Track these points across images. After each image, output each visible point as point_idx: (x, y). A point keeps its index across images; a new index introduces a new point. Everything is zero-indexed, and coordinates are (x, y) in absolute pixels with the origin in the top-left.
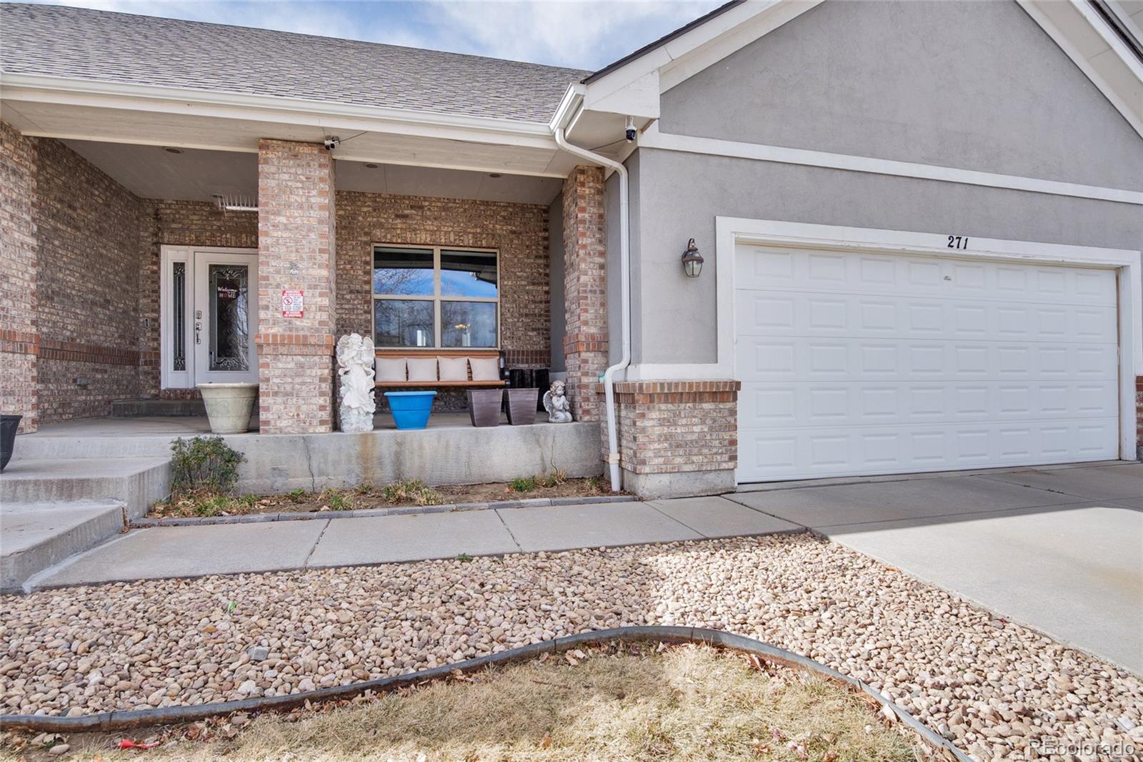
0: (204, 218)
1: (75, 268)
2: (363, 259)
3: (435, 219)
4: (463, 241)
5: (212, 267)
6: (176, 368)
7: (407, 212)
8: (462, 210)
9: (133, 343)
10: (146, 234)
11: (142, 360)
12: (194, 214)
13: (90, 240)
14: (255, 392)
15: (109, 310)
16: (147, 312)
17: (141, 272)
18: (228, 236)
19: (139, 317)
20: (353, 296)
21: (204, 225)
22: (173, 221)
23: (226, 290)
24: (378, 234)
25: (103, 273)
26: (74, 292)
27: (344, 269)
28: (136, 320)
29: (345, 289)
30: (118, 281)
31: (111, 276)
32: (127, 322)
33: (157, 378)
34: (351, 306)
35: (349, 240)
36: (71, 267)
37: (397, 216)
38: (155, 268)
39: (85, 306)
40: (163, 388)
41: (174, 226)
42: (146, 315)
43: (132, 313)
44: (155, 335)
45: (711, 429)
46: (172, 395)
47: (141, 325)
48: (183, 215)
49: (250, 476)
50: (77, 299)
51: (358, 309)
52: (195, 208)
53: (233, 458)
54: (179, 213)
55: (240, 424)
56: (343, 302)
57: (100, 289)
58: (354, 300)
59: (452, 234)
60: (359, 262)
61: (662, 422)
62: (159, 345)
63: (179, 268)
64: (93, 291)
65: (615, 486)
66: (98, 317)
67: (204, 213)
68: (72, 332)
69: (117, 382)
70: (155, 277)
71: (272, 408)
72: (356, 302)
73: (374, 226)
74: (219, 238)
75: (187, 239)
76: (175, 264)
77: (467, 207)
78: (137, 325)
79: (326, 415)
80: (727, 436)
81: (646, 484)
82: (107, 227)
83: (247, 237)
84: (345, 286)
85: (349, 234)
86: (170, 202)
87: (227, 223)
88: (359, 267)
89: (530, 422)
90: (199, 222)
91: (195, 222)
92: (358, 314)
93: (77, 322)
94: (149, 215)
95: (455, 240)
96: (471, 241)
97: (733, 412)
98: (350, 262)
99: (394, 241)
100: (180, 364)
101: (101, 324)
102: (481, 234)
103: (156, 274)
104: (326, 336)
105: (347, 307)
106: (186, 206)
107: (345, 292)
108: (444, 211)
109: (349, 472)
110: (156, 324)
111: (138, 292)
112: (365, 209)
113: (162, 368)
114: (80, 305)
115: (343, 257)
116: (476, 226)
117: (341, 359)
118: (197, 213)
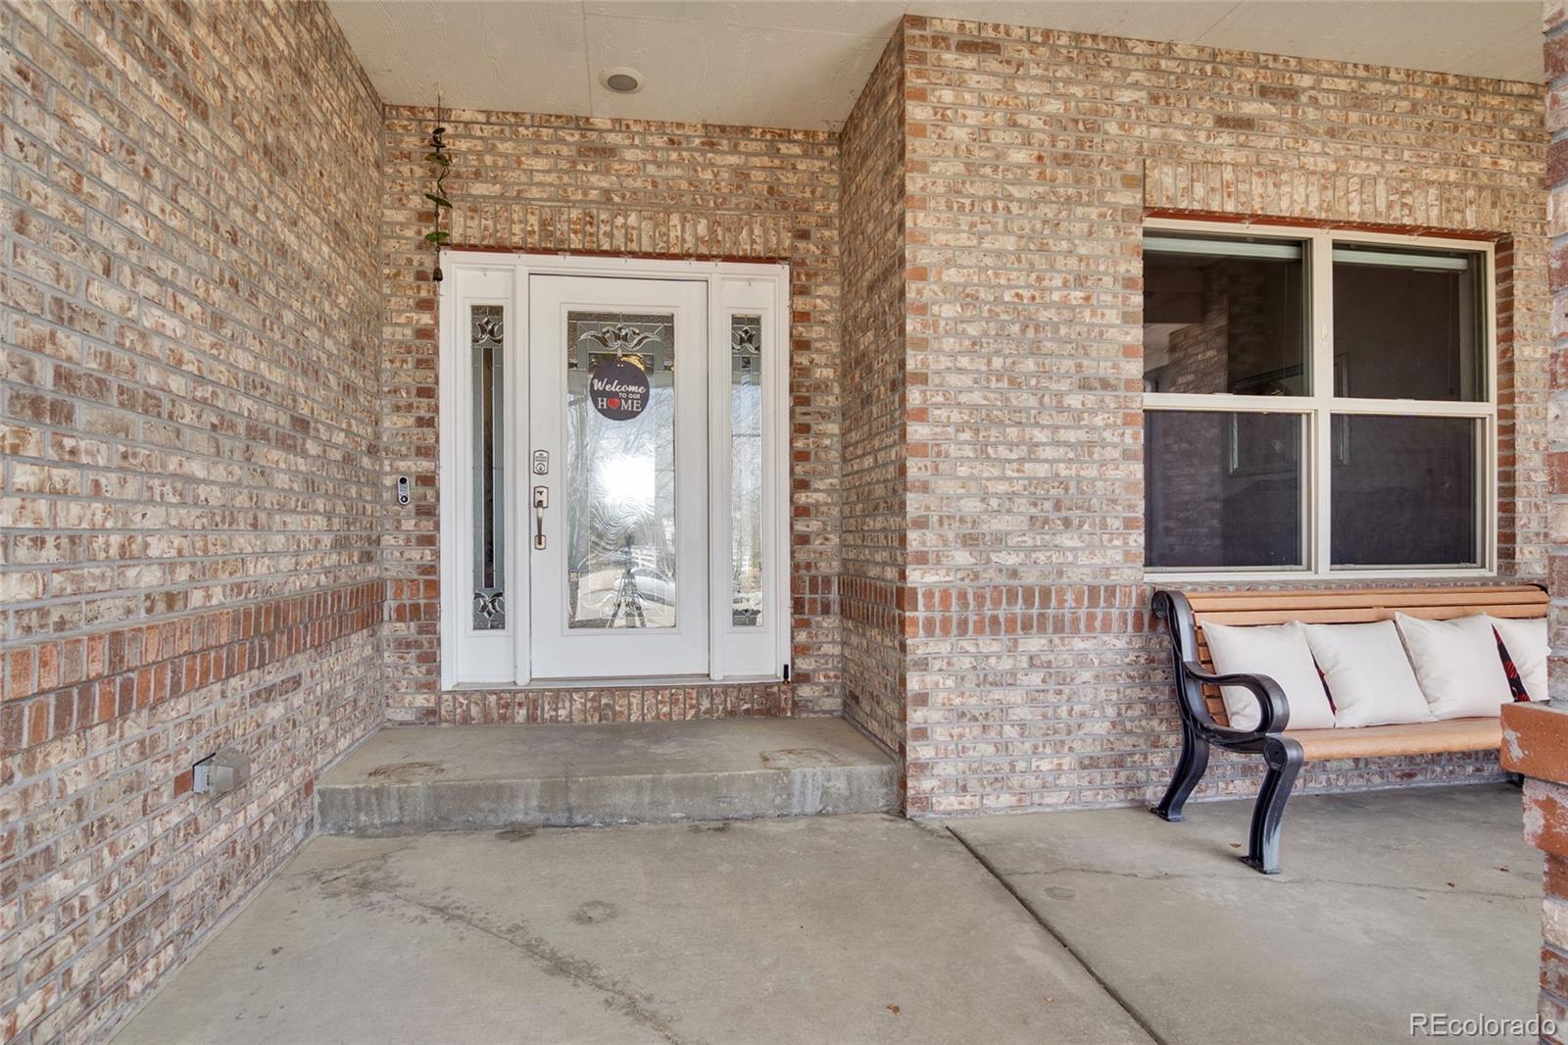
0: (564, 165)
1: (182, 277)
2: (1122, 268)
3: (1332, 133)
4: (1411, 209)
5: (577, 321)
6: (479, 625)
7: (1250, 108)
8: (1405, 105)
9: (367, 557)
10: (400, 216)
11: (389, 605)
12: (537, 153)
13: (243, 173)
15: (304, 454)
16: (404, 457)
17: (387, 332)
18: (632, 220)
19: (380, 473)
20: (1091, 399)
21: (564, 187)
22: (477, 174)
23: (614, 388)
24: (1168, 180)
25: (288, 317)
26: (177, 384)
27: (1063, 305)
28: (374, 483)
29: (1067, 375)
30: (330, 355)
31: (313, 335)
32: (353, 491)
33: (430, 656)
34: (1082, 435)
35: (1079, 203)
36: (165, 269)
37: (1222, 122)
38: (426, 319)
39: (226, 444)
40: (446, 684)
41: (479, 189)
42: (402, 465)
43: (366, 462)
44: (427, 525)
46: (474, 711)
47: (386, 496)
48: (506, 156)
50: (189, 418)
51: (1104, 445)
52: (538, 136)
54: (492, 150)
56: (1061, 419)
57: (276, 376)
58: (1093, 412)
59: (1381, 188)
60: (1108, 281)
62: (437, 555)
63: (488, 321)
64: (255, 385)
66: (269, 486)
67: (565, 151)
68: (170, 566)
69: (330, 703)
70: (425, 348)
72: (1098, 421)
73: (1153, 154)
74: (604, 228)
75: (516, 229)
76: (477, 310)
77: (1420, 95)
78: (377, 498)
82: (299, 150)
83: (684, 220)
84: (1068, 365)
85: (1077, 181)
86: (467, 116)
87: (630, 183)
88: (1108, 298)
90: (549, 178)
91: (538, 177)
92: (1103, 464)
93: (190, 516)
94: (408, 156)
95: (1390, 205)
96: (1435, 212)
98: (1080, 281)
99: (1215, 207)
100: (490, 613)
101: (282, 509)
102: (1462, 186)
105: (1071, 436)
106: (514, 127)
107: (1064, 386)
108: (1356, 106)
110: (430, 493)
111: (378, 395)
112: (1126, 96)
113: (445, 627)
114: (202, 443)
115: (1060, 262)
116: (1445, 162)
118: (543, 149)
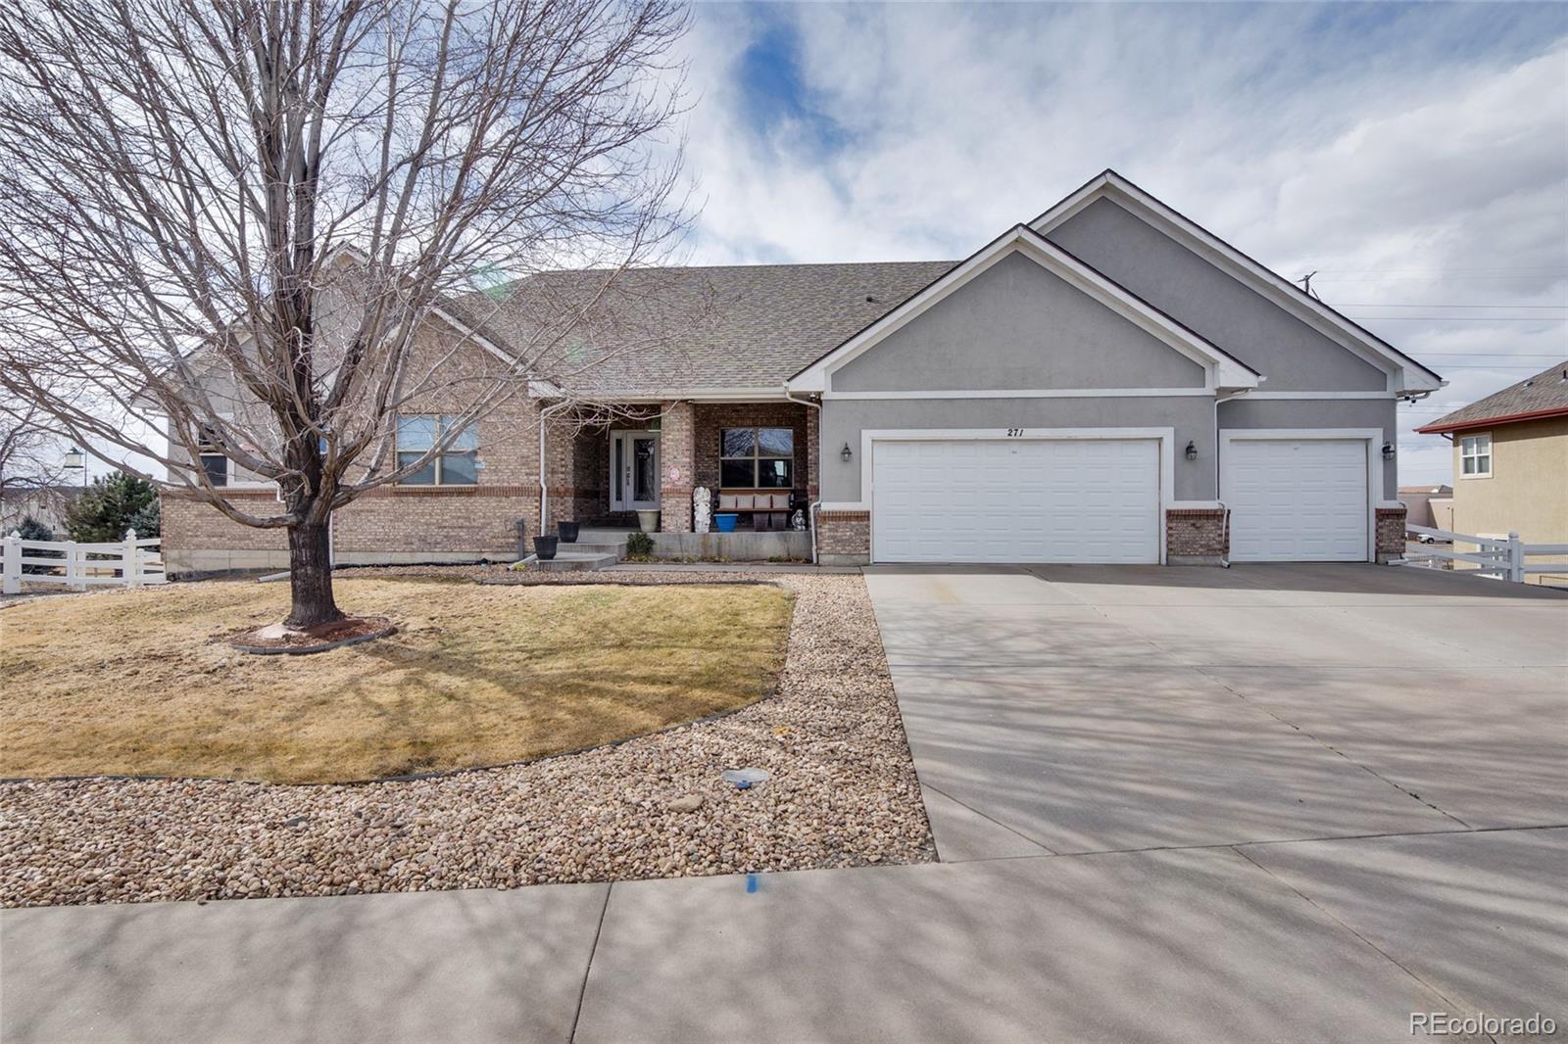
1: (580, 452)
2: (715, 437)
3: (755, 411)
4: (771, 423)
5: (635, 441)
6: (617, 500)
7: (739, 408)
9: (597, 486)
11: (601, 495)
14: (659, 514)
16: (603, 468)
17: (601, 446)
19: (599, 472)
20: (709, 459)
23: (642, 453)
24: (723, 422)
27: (704, 444)
29: (704, 455)
30: (592, 454)
31: (590, 452)
32: (594, 474)
33: (608, 506)
34: (700, 475)
35: (707, 427)
37: (733, 411)
38: (607, 443)
39: (582, 470)
40: (611, 510)
42: (603, 470)
43: (597, 469)
44: (607, 481)
45: (856, 534)
46: (615, 514)
49: (657, 549)
51: (711, 466)
53: (651, 542)
55: (653, 528)
56: (696, 473)
58: (709, 461)
59: (765, 419)
60: (712, 439)
61: (830, 530)
62: (609, 486)
63: (619, 442)
65: (815, 561)
66: (586, 475)
68: (579, 484)
69: (592, 508)
70: (607, 449)
71: (666, 521)
72: (710, 463)
73: (721, 418)
75: (623, 426)
76: (617, 440)
78: (599, 476)
79: (688, 525)
80: (864, 538)
81: (824, 559)
84: (705, 453)
85: (707, 423)
88: (712, 442)
89: (783, 530)
92: (711, 470)
95: (766, 422)
96: (776, 423)
97: (868, 526)
98: (707, 440)
99: (732, 425)
100: (619, 498)
101: (587, 478)
102: (782, 418)
103: (608, 446)
104: (688, 489)
105: (706, 465)
107: (704, 457)
109: (697, 551)
110: (608, 475)
111: (599, 457)
112: (716, 408)
113: (611, 500)
115: (704, 437)
116: (779, 414)
117: (695, 498)
